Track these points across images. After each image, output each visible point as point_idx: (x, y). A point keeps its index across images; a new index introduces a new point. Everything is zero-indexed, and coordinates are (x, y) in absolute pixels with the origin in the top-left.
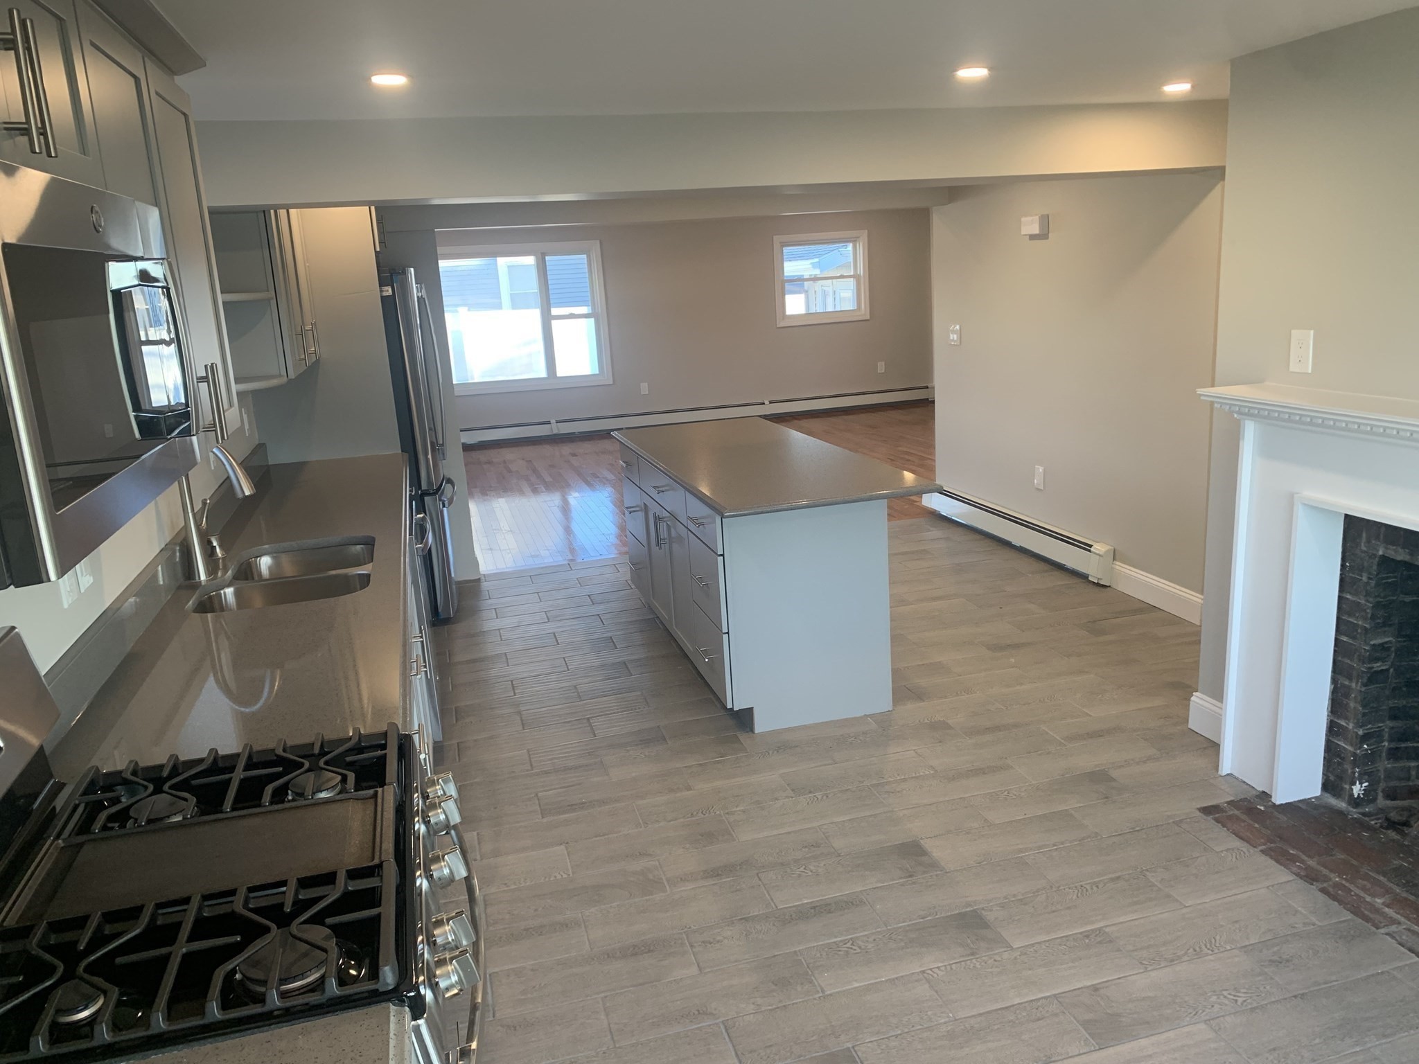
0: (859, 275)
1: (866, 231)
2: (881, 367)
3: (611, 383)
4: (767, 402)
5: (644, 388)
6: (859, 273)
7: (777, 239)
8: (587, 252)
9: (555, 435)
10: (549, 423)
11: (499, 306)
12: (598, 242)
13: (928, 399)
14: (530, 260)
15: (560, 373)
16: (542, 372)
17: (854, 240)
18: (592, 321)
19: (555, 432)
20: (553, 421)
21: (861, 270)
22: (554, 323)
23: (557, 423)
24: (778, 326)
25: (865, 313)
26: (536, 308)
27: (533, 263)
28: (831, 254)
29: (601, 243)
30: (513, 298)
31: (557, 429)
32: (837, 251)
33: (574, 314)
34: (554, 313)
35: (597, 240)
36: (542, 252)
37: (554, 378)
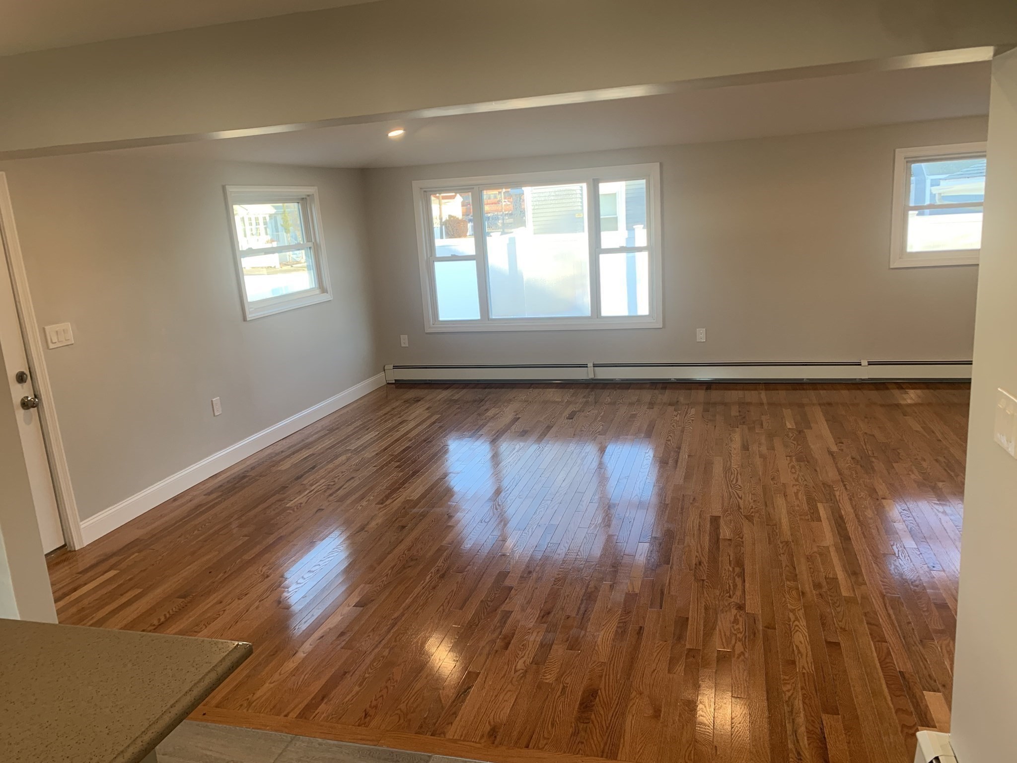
3: (661, 326)
4: (864, 363)
5: (701, 336)
7: (902, 154)
8: (647, 176)
9: (591, 380)
10: (585, 366)
12: (658, 164)
14: (582, 188)
15: (605, 312)
18: (647, 255)
19: (591, 376)
20: (590, 365)
22: (602, 257)
23: (594, 366)
24: (892, 267)
27: (585, 192)
29: (661, 165)
33: (626, 247)
34: (605, 245)
35: (657, 162)
36: (594, 180)
37: (597, 318)
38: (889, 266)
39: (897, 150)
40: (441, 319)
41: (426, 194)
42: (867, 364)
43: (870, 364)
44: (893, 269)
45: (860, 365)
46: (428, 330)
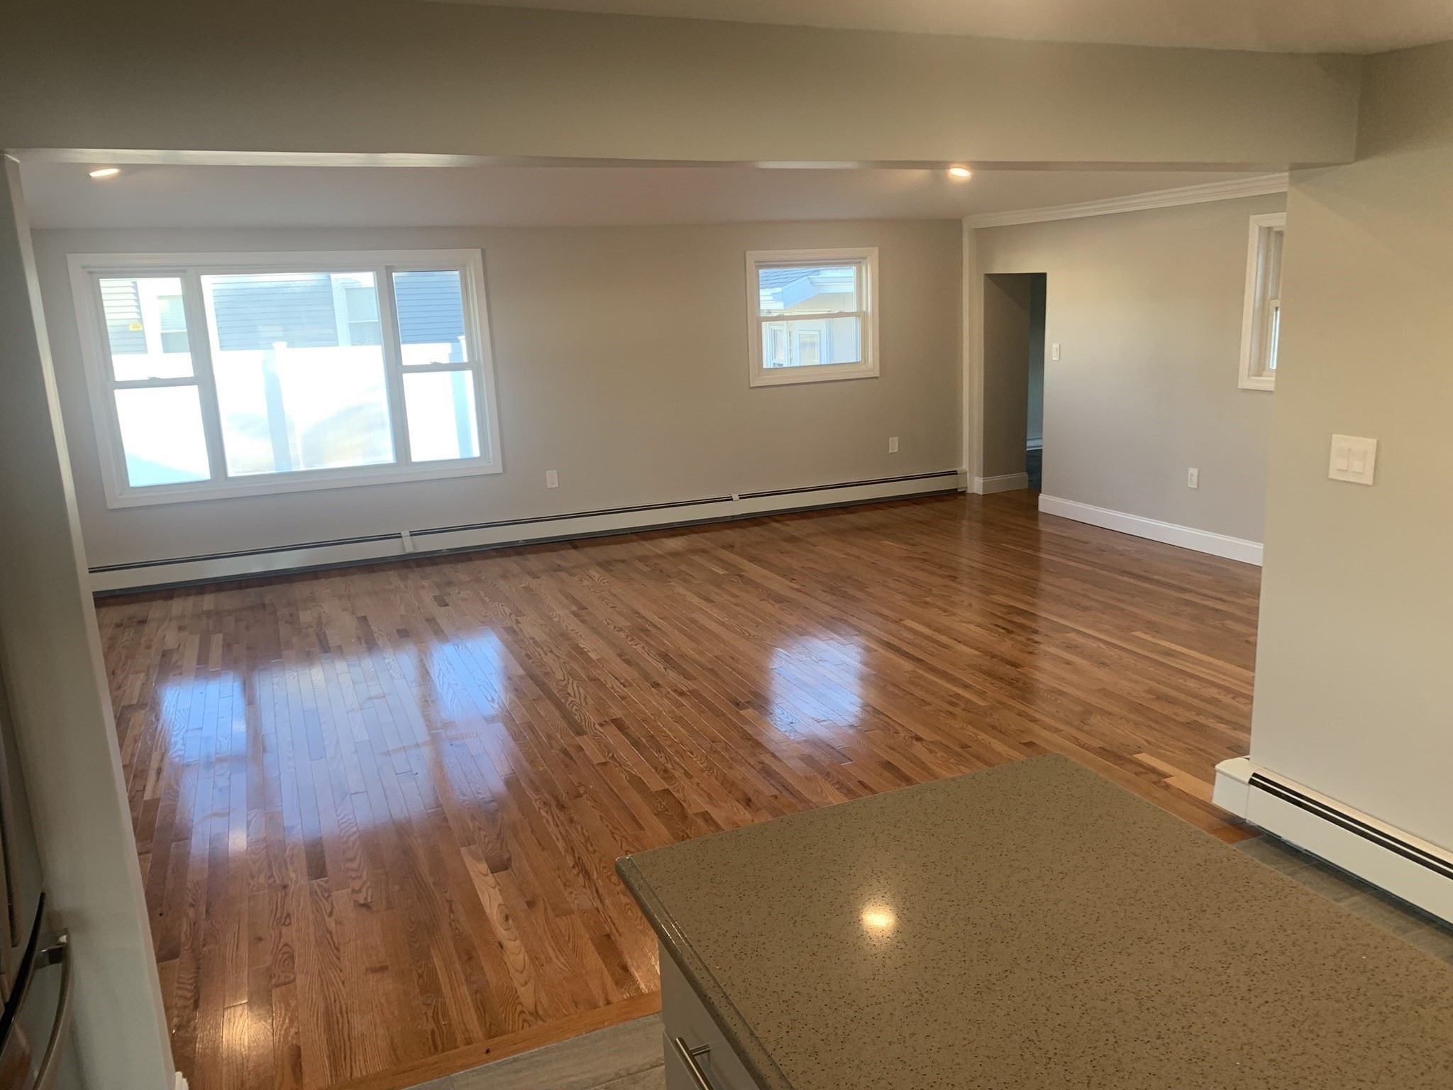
0: (865, 314)
1: (877, 248)
2: (894, 445)
3: (501, 471)
4: (735, 497)
5: (552, 479)
6: (864, 310)
7: (752, 257)
8: (461, 267)
9: (410, 554)
10: (399, 536)
11: (332, 340)
12: (479, 250)
13: (956, 490)
14: (367, 279)
15: (417, 456)
16: (388, 457)
17: (857, 261)
18: (468, 374)
19: (409, 549)
20: (405, 533)
21: (869, 305)
22: (408, 378)
23: (411, 535)
24: (752, 386)
25: (872, 366)
26: (376, 344)
27: (373, 285)
28: (797, 282)
29: (483, 252)
30: (353, 328)
31: (409, 546)
32: (806, 278)
33: (440, 364)
34: (407, 360)
35: (478, 248)
36: (386, 267)
37: (407, 465)
38: (749, 384)
39: (748, 253)
40: (133, 483)
41: (94, 275)
42: (738, 498)
43: (742, 497)
44: (754, 388)
45: (732, 500)
46: (112, 504)
